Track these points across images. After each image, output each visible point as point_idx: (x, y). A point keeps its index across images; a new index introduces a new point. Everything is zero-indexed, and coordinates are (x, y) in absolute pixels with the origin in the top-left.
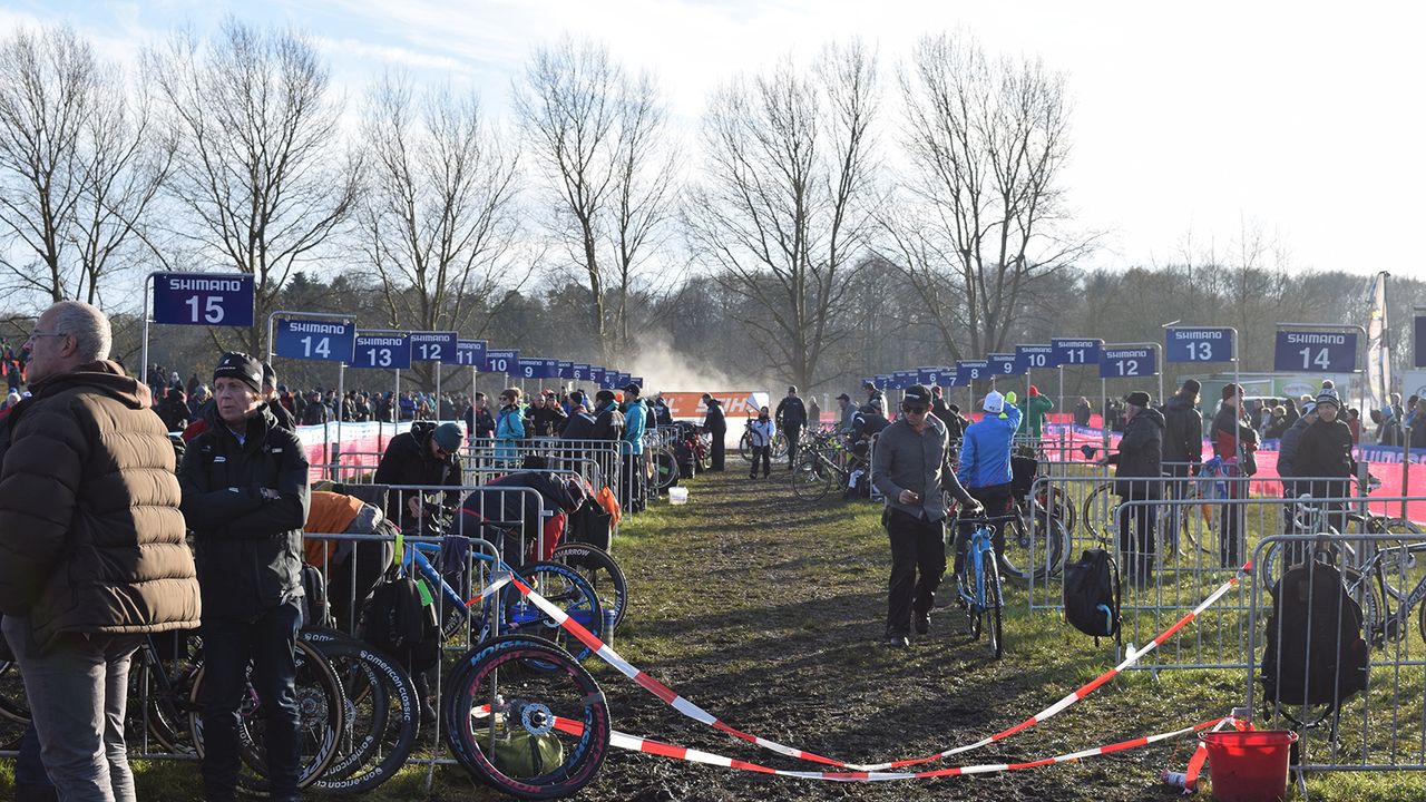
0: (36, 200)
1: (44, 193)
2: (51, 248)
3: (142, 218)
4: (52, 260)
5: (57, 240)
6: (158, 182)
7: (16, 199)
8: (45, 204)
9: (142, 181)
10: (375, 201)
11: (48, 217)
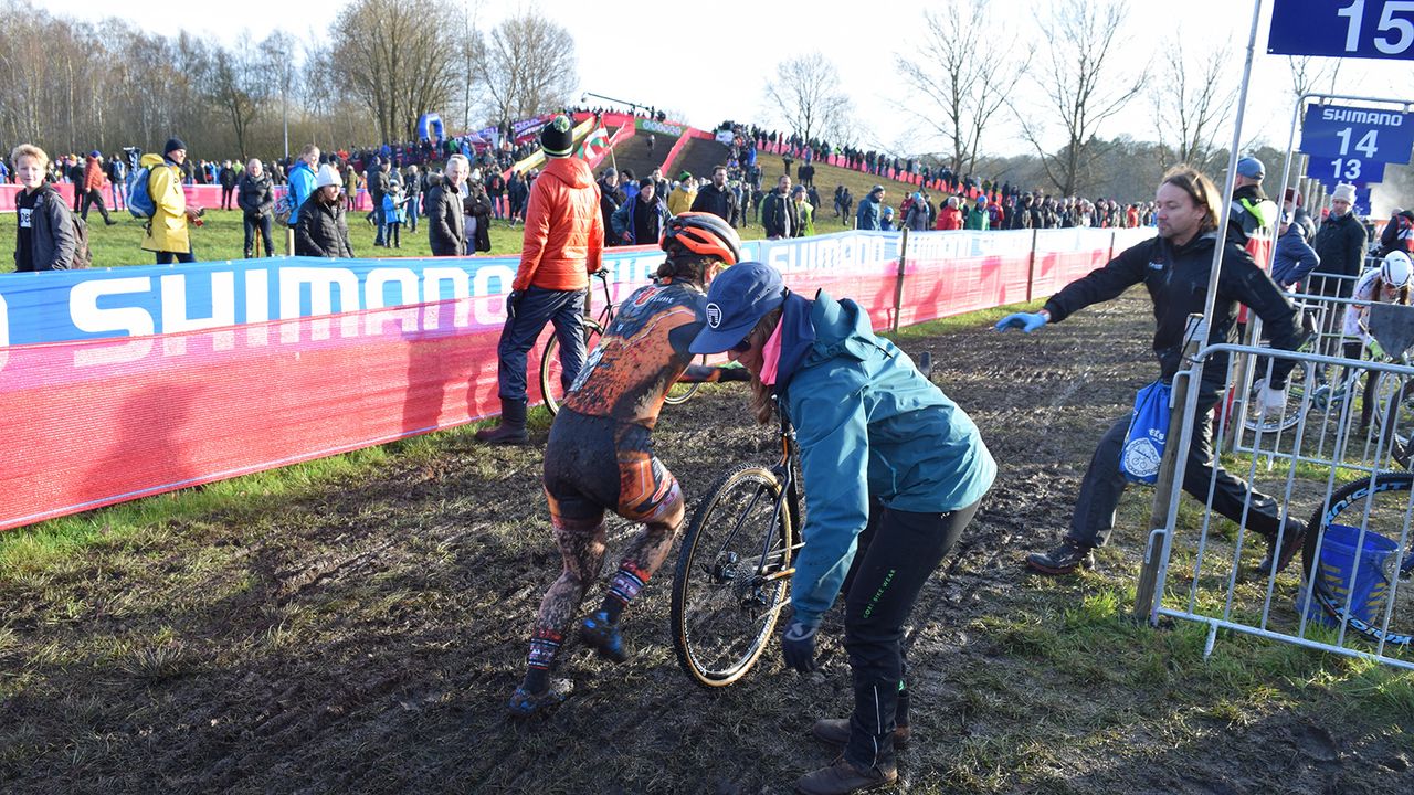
0: (950, 81)
1: (955, 78)
2: (956, 112)
3: (1011, 94)
4: (956, 119)
5: (960, 107)
6: (1022, 71)
7: (938, 82)
8: (955, 85)
9: (1014, 70)
10: (1158, 84)
11: (955, 92)
